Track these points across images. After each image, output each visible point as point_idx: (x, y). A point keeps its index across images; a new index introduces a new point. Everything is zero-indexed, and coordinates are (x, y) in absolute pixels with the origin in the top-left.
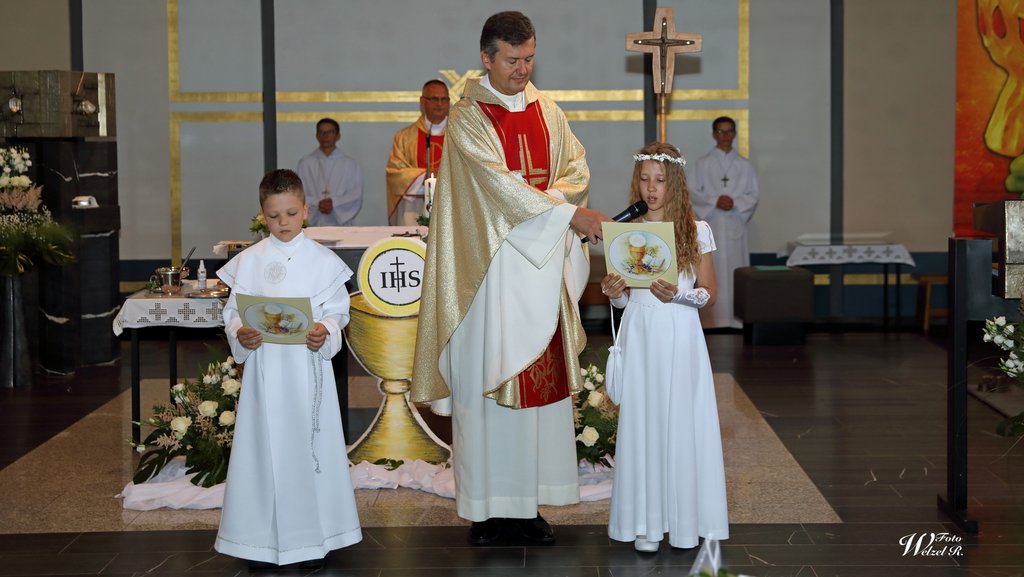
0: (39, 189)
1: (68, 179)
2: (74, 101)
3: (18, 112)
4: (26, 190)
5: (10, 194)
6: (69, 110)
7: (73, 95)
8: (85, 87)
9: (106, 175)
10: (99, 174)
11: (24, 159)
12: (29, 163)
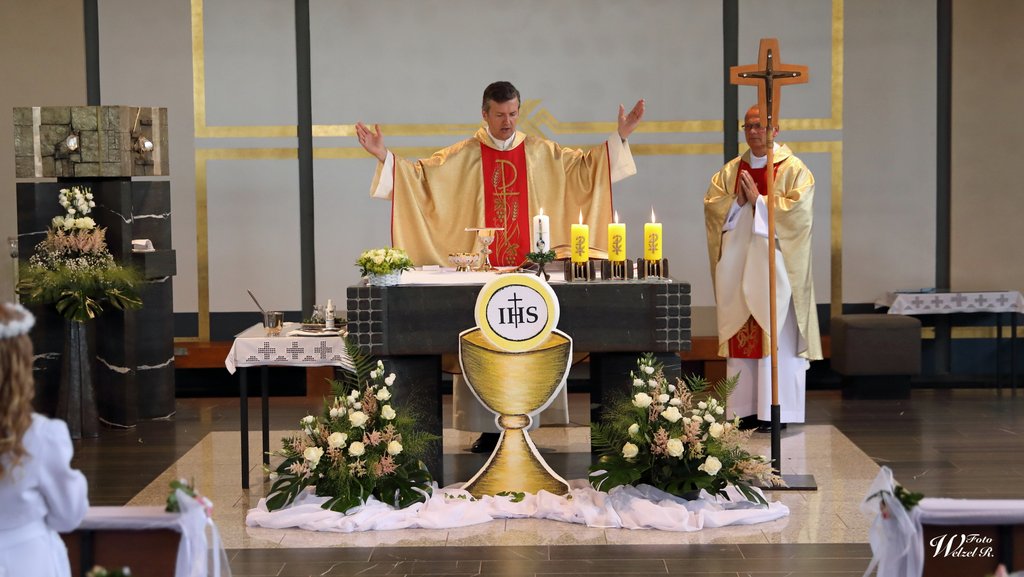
0: (103, 231)
1: (128, 221)
2: (132, 138)
3: (77, 151)
4: (91, 232)
5: (75, 236)
6: (128, 148)
7: (131, 132)
8: (141, 123)
9: (161, 217)
10: (154, 216)
11: (87, 200)
12: (93, 204)
